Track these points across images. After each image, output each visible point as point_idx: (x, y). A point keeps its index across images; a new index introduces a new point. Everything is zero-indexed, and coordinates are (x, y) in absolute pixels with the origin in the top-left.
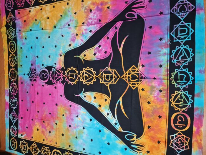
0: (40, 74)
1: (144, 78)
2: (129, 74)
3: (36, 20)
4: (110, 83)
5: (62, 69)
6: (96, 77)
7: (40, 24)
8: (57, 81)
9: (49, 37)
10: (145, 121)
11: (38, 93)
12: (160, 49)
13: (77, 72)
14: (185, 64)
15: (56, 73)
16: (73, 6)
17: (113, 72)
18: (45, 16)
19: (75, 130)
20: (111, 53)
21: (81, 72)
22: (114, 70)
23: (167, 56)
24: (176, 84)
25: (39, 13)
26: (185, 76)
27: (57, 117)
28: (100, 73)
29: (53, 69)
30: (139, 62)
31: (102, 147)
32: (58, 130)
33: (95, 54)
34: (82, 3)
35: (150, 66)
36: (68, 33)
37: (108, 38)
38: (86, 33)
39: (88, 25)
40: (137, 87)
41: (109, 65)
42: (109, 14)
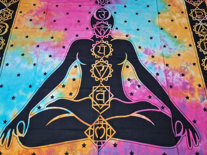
0: (104, 9)
1: (99, 147)
2: (105, 126)
3: (169, 5)
4: (93, 100)
5: (110, 38)
6: (101, 81)
7: (165, 11)
8: (96, 30)
9: (149, 21)
10: (42, 149)
11: (80, 6)
13: (107, 56)
15: (105, 29)
16: (188, 51)
17: (107, 104)
18: (174, 17)
19: (32, 53)
20: (131, 101)
21: (106, 62)
22: (109, 105)
25: (178, 9)
27: (50, 30)
28: (105, 87)
29: (110, 26)
30: (120, 140)
31: (9, 89)
32: (34, 31)
33: (129, 80)
34: (192, 64)
36: (155, 45)
38: (156, 68)
39: (165, 71)
40: (87, 137)
41: (116, 99)
42: (180, 98)
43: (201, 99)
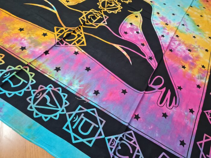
1: (58, 43)
2: (79, 35)
3: (205, 8)
4: (84, 15)
7: (198, 8)
9: (179, 6)
12: (82, 83)
14: (33, 97)
16: (205, 40)
17: (95, 25)
20: (121, 37)
21: (119, 4)
23: (66, 84)
24: (13, 68)
26: (12, 86)
28: (104, 15)
30: (85, 52)
33: (131, 24)
34: (204, 49)
35: (68, 59)
36: (174, 20)
37: (143, 45)
38: (164, 32)
39: (172, 38)
40: (54, 32)
42: (175, 63)
43: (198, 77)
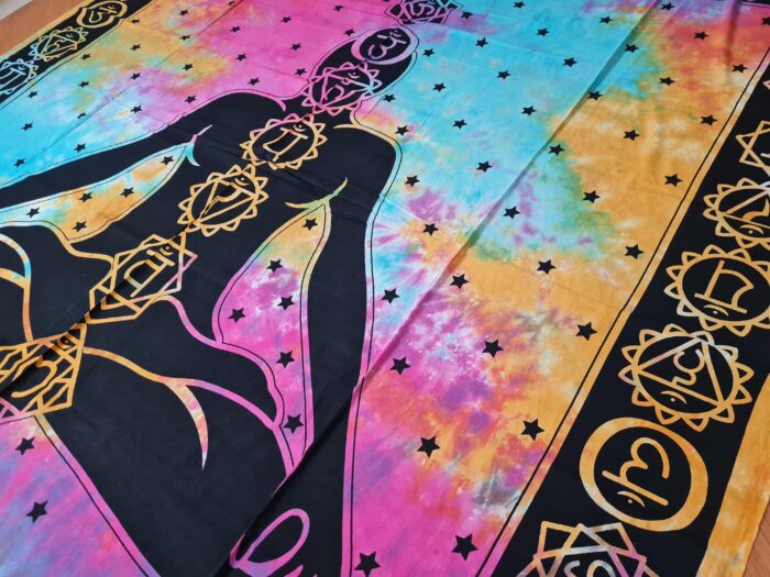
0: (400, 31)
2: (64, 365)
3: (668, 81)
6: (188, 230)
7: (629, 95)
8: (319, 84)
9: (529, 111)
11: (339, 8)
13: (278, 166)
16: (602, 270)
17: (137, 303)
18: (652, 126)
19: (108, 86)
20: (212, 337)
21: (260, 183)
22: (139, 311)
25: (695, 103)
27: (200, 48)
28: (183, 252)
29: (375, 84)
30: (55, 437)
33: (275, 265)
34: (575, 323)
36: (478, 194)
37: (286, 359)
38: (403, 272)
39: (429, 296)
41: (178, 304)
42: (395, 429)
43: (484, 489)
